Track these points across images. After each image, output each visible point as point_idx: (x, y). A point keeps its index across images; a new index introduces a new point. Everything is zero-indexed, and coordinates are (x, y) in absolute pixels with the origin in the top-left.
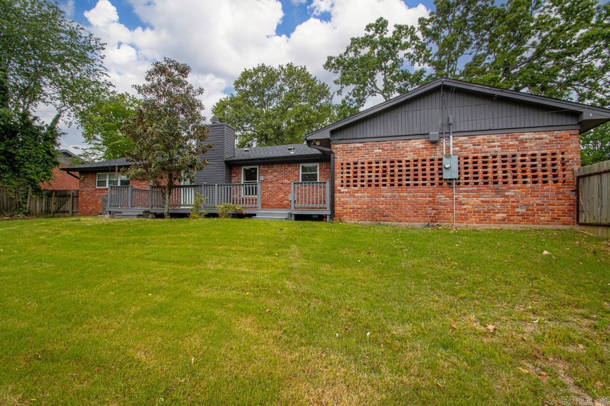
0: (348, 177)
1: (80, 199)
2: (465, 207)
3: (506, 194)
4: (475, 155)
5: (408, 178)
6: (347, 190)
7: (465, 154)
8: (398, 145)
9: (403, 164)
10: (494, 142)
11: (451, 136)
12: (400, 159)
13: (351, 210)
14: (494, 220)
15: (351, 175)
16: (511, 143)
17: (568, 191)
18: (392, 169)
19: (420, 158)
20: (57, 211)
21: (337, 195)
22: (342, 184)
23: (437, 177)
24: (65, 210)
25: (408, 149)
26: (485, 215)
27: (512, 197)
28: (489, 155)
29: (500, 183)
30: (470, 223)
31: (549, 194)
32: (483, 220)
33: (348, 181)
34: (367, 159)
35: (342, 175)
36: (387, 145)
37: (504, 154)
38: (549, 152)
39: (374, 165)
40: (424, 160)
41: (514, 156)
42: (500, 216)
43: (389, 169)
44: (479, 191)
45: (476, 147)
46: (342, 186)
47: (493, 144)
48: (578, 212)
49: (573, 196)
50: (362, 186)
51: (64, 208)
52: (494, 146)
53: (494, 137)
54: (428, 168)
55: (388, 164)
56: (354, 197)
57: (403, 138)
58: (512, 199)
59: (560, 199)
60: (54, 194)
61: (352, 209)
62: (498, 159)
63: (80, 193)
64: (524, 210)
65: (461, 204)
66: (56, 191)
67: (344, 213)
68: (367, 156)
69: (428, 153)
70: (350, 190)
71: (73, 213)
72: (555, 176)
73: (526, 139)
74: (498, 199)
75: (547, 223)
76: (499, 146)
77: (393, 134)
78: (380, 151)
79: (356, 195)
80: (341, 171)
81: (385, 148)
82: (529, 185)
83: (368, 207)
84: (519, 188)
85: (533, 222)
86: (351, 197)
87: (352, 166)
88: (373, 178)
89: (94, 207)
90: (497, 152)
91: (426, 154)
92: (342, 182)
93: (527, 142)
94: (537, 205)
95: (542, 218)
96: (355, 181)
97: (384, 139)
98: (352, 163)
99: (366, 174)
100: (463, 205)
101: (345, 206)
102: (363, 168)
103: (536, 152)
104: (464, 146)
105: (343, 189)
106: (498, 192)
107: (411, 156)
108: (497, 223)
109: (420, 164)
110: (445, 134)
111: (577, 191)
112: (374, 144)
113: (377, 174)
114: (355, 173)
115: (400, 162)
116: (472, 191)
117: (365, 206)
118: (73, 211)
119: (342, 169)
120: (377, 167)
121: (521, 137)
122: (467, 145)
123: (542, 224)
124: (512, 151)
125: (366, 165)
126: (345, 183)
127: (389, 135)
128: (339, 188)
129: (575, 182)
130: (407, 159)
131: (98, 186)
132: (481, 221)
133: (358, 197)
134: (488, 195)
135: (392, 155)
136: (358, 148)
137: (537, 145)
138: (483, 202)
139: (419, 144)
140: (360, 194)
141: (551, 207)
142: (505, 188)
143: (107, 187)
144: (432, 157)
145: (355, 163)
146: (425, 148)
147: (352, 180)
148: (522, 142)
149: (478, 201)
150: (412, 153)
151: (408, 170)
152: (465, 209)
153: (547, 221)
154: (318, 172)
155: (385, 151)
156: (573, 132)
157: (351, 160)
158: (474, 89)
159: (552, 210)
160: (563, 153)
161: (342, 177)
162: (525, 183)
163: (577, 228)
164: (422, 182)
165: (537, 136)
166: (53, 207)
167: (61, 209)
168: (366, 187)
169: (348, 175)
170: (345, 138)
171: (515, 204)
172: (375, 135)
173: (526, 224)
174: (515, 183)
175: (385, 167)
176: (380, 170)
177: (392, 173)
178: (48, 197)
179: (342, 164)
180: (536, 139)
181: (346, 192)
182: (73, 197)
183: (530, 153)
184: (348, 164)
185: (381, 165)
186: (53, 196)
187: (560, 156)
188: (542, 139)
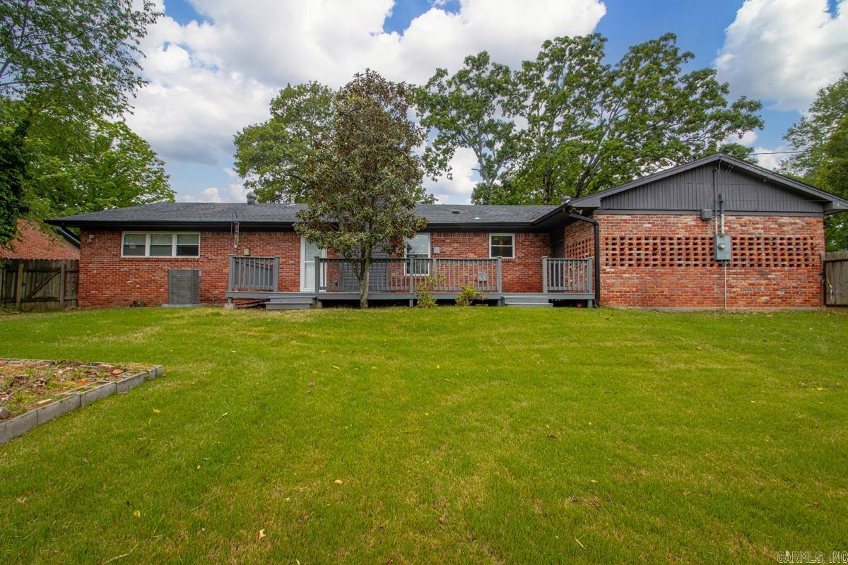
0: (613, 255)
1: (82, 276)
2: (734, 290)
3: (769, 276)
4: (742, 236)
5: (679, 257)
6: (613, 270)
7: (733, 234)
8: (669, 220)
9: (675, 242)
10: (758, 224)
11: (723, 215)
12: (672, 236)
13: (618, 294)
14: (759, 303)
15: (617, 252)
16: (773, 226)
17: (816, 274)
18: (663, 247)
19: (692, 236)
20: (29, 299)
21: (602, 275)
22: (607, 262)
23: (708, 258)
24: (47, 296)
25: (679, 225)
26: (751, 298)
27: (774, 279)
28: (754, 236)
29: (764, 266)
30: (739, 306)
31: (802, 277)
32: (750, 303)
33: (614, 260)
34: (635, 234)
35: (607, 252)
36: (657, 219)
37: (767, 236)
38: (801, 237)
39: (643, 241)
40: (695, 239)
41: (774, 239)
42: (764, 298)
43: (660, 247)
44: (746, 273)
45: (743, 228)
46: (607, 265)
47: (757, 226)
48: (825, 294)
49: (819, 279)
50: (630, 265)
51: (45, 292)
52: (758, 228)
53: (757, 218)
54: (700, 247)
55: (658, 241)
56: (622, 278)
57: (675, 213)
58: (774, 282)
59: (810, 282)
60: (22, 266)
61: (619, 292)
62: (761, 241)
63: (81, 265)
64: (783, 293)
65: (730, 286)
66: (26, 262)
67: (611, 297)
68: (635, 231)
69: (699, 231)
70: (617, 270)
71: (65, 300)
72: (806, 260)
73: (784, 223)
74: (762, 282)
75: (801, 305)
76: (762, 229)
77: (664, 208)
78: (650, 225)
79: (624, 275)
80: (606, 247)
81: (656, 222)
82: (786, 268)
83: (637, 291)
84: (779, 271)
85: (790, 304)
86: (618, 279)
87: (618, 241)
88: (643, 257)
89: (118, 291)
90: (760, 234)
91: (697, 232)
92: (607, 259)
93: (784, 226)
94: (793, 287)
95: (797, 300)
96: (622, 260)
97: (655, 212)
98: (618, 239)
99: (635, 252)
100: (733, 287)
101: (612, 289)
102: (630, 244)
103: (792, 236)
104: (732, 225)
105: (608, 269)
106: (762, 275)
107: (682, 234)
108: (761, 306)
109: (691, 242)
110: (718, 212)
111: (823, 275)
112: (643, 217)
113: (647, 252)
114: (622, 249)
115: (671, 239)
116: (740, 274)
117: (634, 290)
118: (66, 298)
119: (607, 244)
120: (647, 244)
121: (780, 220)
122: (735, 226)
123: (797, 306)
124: (773, 234)
125: (634, 242)
126: (610, 262)
127: (661, 208)
128: (604, 267)
129: (822, 266)
130: (679, 236)
131: (124, 254)
132: (749, 304)
133: (626, 278)
134: (754, 278)
135: (662, 231)
136: (625, 221)
137: (792, 229)
138: (749, 284)
139: (690, 220)
140: (628, 275)
141: (803, 290)
142: (767, 271)
143: (147, 255)
144: (704, 236)
145: (622, 239)
146: (697, 226)
147: (618, 258)
148: (781, 225)
149: (745, 283)
150: (683, 230)
151: (680, 249)
152: (735, 292)
153: (801, 303)
154: (513, 245)
155: (656, 226)
156: (819, 219)
157: (617, 234)
158: (748, 168)
159: (804, 293)
160: (812, 239)
161: (607, 254)
162: (783, 265)
163: (824, 308)
164: (694, 262)
165: (792, 221)
166: (21, 292)
167: (38, 295)
168: (635, 267)
169: (614, 252)
170: (611, 208)
171: (776, 287)
172: (646, 208)
173: (785, 306)
174: (776, 266)
175: (655, 244)
176: (650, 247)
177: (663, 252)
178: (7, 272)
179: (607, 239)
180: (792, 223)
181: (613, 273)
182: (66, 272)
183: (788, 236)
184: (614, 239)
185: (651, 241)
186: (21, 270)
187: (810, 241)
188: (796, 224)
